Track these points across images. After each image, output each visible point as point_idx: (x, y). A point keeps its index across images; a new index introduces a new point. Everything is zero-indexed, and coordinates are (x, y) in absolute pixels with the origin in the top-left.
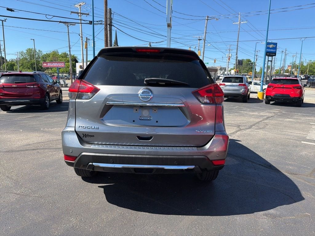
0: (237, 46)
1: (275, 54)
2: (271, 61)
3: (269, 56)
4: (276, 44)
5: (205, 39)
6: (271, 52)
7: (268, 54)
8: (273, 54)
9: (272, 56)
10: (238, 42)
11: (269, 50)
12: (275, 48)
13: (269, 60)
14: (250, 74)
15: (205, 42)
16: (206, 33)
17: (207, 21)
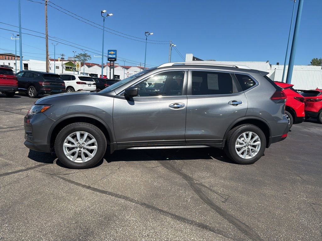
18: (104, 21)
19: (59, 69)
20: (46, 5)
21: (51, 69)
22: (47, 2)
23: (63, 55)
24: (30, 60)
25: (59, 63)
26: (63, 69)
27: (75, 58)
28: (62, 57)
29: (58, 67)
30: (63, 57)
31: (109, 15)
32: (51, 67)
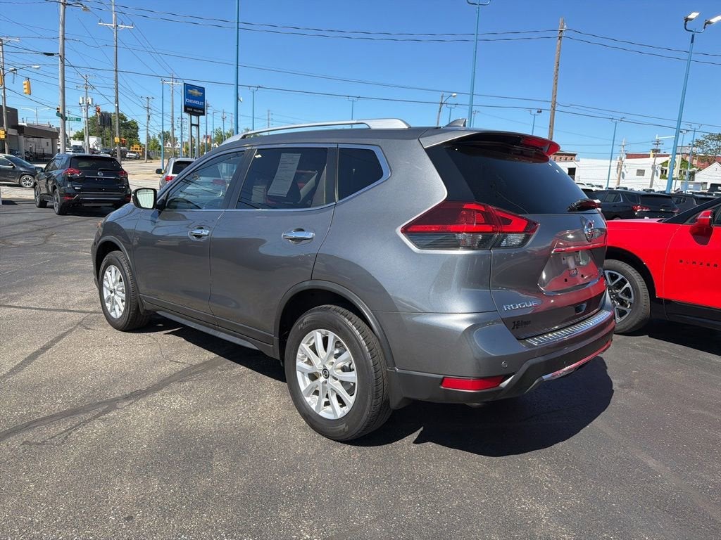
0: (117, 81)
1: (204, 110)
2: (197, 126)
3: (192, 113)
4: (202, 90)
5: (64, 54)
6: (195, 105)
7: (188, 109)
8: (199, 111)
9: (198, 115)
10: (116, 71)
11: (190, 101)
12: (202, 98)
13: (193, 123)
14: (134, 150)
15: (63, 62)
16: (64, 39)
17: (65, 8)
18: (692, 42)
19: (643, 175)
20: (560, 38)
21: (623, 177)
22: (561, 31)
23: (658, 143)
24: (581, 159)
25: (646, 164)
26: (655, 176)
27: (694, 146)
28: (655, 147)
29: (640, 172)
30: (659, 148)
31: (709, 23)
32: (625, 173)
